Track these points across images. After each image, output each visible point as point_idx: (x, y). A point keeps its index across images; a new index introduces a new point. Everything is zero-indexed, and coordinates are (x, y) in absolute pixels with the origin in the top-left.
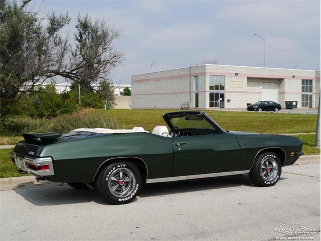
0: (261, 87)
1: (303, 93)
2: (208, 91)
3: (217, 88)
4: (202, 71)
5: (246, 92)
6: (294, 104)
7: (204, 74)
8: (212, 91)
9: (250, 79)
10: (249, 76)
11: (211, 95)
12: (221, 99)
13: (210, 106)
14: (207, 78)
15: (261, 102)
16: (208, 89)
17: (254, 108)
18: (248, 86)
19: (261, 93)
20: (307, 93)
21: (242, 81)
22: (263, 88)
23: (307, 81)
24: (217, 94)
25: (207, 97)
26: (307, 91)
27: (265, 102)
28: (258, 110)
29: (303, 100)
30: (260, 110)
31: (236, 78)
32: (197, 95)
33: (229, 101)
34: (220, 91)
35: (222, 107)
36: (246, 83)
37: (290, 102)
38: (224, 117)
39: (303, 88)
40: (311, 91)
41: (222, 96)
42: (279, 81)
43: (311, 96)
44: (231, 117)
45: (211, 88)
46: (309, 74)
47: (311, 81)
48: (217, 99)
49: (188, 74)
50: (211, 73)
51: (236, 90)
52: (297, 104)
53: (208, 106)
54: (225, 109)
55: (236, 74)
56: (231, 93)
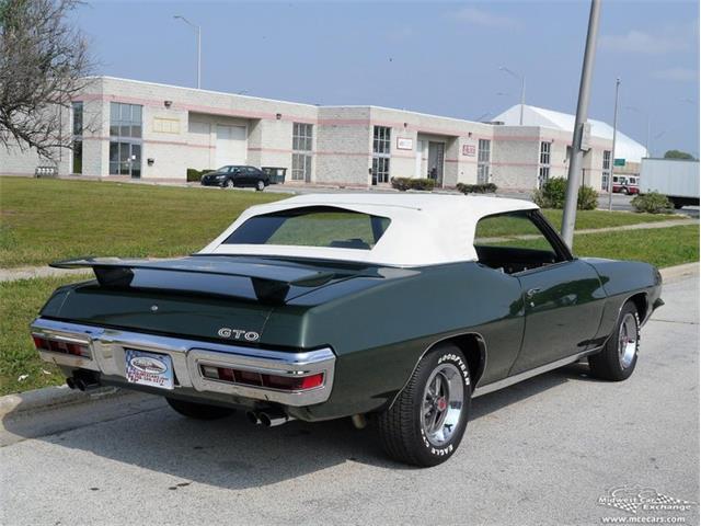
0: (214, 135)
1: (295, 152)
2: (106, 139)
3: (125, 130)
4: (89, 91)
5: (186, 144)
6: (280, 173)
7: (99, 98)
8: (115, 139)
9: (198, 119)
10: (193, 109)
11: (113, 146)
12: (134, 157)
13: (111, 173)
14: (104, 107)
15: (231, 167)
16: (106, 132)
17: (219, 181)
18: (189, 131)
19: (214, 147)
20: (301, 152)
21: (178, 120)
22: (218, 137)
23: (302, 125)
24: (125, 145)
25: (103, 152)
26: (301, 148)
27: (239, 167)
28: (225, 185)
29: (294, 167)
30: (231, 183)
31: (165, 113)
33: (150, 162)
34: (132, 140)
35: (137, 174)
36: (187, 123)
37: (272, 169)
39: (295, 140)
40: (309, 148)
41: (137, 150)
42: (249, 124)
43: (309, 158)
45: (112, 133)
46: (308, 112)
47: (310, 127)
48: (125, 156)
50: (114, 96)
51: (165, 138)
52: (284, 174)
53: (105, 172)
54: (143, 180)
55: (167, 104)
56: (155, 145)
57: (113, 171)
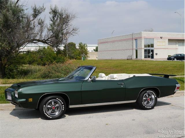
0: (177, 45)
2: (143, 49)
3: (149, 46)
4: (139, 36)
5: (167, 48)
7: (141, 38)
8: (146, 48)
9: (170, 41)
11: (145, 51)
12: (152, 53)
13: (145, 58)
14: (142, 40)
15: (176, 54)
16: (143, 47)
17: (172, 59)
18: (169, 45)
19: (178, 49)
21: (165, 42)
22: (179, 46)
24: (149, 50)
25: (142, 52)
27: (178, 54)
28: (174, 59)
30: (175, 59)
31: (161, 40)
32: (137, 51)
33: (156, 54)
34: (151, 48)
35: (152, 57)
36: (168, 42)
38: (151, 64)
41: (152, 51)
44: (156, 64)
45: (145, 46)
48: (149, 53)
49: (131, 38)
50: (145, 37)
51: (161, 47)
53: (143, 58)
54: (154, 59)
55: (161, 38)
56: (158, 49)
57: (145, 57)
